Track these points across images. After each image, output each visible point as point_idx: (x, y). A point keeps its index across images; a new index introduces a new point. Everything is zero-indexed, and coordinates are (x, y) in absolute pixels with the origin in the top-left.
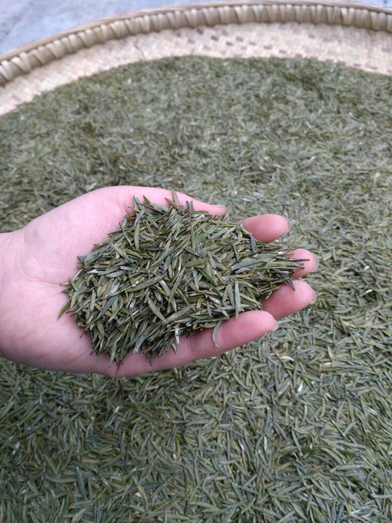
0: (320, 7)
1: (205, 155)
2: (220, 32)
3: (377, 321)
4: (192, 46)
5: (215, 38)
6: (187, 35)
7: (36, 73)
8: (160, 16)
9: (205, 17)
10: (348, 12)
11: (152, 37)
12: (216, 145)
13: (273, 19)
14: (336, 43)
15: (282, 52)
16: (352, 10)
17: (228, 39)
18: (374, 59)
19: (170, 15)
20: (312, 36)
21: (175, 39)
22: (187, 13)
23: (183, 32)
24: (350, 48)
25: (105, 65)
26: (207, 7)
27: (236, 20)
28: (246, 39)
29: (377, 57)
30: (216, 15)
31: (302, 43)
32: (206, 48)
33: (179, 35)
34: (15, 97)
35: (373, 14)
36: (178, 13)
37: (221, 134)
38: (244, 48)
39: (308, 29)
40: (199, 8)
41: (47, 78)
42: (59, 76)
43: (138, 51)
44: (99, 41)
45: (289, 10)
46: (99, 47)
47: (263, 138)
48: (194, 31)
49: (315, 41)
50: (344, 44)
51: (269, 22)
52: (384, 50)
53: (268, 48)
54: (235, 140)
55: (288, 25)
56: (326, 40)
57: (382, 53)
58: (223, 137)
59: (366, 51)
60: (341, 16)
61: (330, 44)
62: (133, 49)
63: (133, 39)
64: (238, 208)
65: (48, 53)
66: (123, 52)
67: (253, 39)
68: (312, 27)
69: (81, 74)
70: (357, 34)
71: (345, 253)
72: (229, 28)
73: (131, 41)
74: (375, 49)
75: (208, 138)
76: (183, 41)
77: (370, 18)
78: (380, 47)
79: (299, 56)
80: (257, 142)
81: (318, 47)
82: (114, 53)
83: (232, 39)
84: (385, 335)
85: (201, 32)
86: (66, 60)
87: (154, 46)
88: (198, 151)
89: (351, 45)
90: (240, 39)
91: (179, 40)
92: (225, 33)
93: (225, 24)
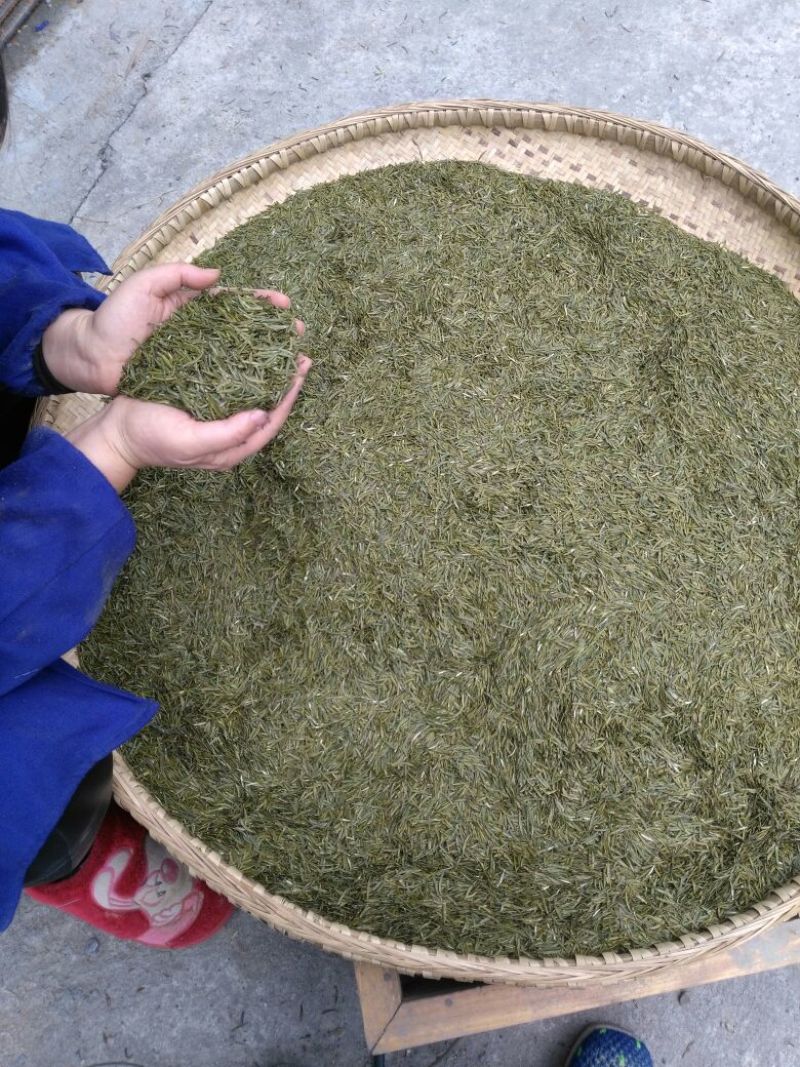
0: (647, 134)
1: (446, 331)
2: (521, 136)
3: (524, 529)
4: (483, 149)
5: (512, 143)
6: (479, 134)
7: (294, 168)
8: (449, 112)
9: (503, 119)
10: (680, 148)
11: (435, 132)
12: (460, 321)
13: (589, 132)
14: (661, 178)
15: (591, 177)
16: (684, 147)
17: (529, 147)
18: (699, 212)
19: (461, 111)
20: (633, 163)
21: (465, 137)
22: (482, 112)
23: (475, 130)
24: (675, 190)
25: (372, 162)
26: (509, 109)
27: (542, 126)
28: (551, 151)
29: (703, 210)
30: (519, 118)
31: (619, 169)
32: (500, 154)
33: (469, 133)
34: (267, 195)
35: (708, 159)
36: (470, 111)
37: (470, 306)
38: (545, 163)
39: (630, 153)
40: (498, 108)
41: (305, 174)
42: (318, 171)
43: (415, 147)
44: (371, 134)
45: (608, 129)
46: (369, 140)
47: (511, 322)
48: (489, 131)
49: (636, 170)
50: (670, 182)
51: (583, 134)
52: (714, 203)
53: (575, 168)
54: (482, 317)
55: (607, 143)
56: (649, 172)
57: (711, 207)
58: (472, 310)
59: (693, 199)
60: (671, 150)
61: (653, 179)
62: (411, 144)
63: (413, 132)
64: (454, 404)
65: (310, 149)
66: (398, 146)
67: (559, 153)
68: (636, 152)
69: (344, 171)
70: (688, 174)
71: (527, 468)
72: (532, 134)
73: (409, 135)
74: (705, 198)
75: (454, 309)
76: (473, 140)
77: (703, 161)
78: (711, 198)
79: (610, 187)
80: (503, 324)
81: (637, 178)
82: (386, 147)
83: (533, 148)
84: (524, 540)
85: (497, 134)
86: (329, 154)
87: (437, 142)
88: (441, 323)
89: (678, 187)
90: (544, 150)
91: (468, 138)
92: (527, 139)
93: (528, 128)
